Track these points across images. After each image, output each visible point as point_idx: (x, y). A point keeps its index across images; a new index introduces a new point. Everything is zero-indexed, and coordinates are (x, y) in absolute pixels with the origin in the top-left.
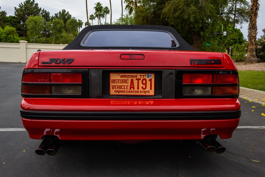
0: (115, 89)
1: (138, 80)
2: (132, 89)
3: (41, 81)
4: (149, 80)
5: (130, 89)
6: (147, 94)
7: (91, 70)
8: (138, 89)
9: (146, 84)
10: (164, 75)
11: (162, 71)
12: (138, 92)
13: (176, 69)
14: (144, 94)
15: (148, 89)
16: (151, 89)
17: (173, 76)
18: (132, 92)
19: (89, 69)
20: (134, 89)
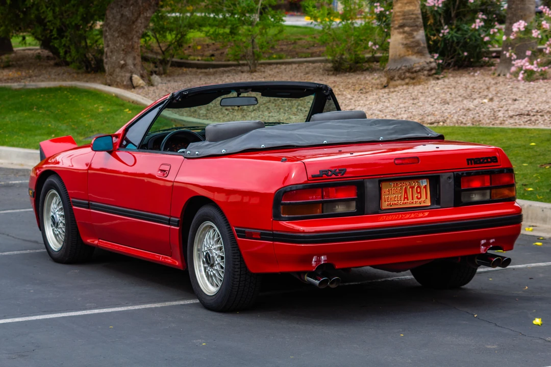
0: (388, 201)
1: (412, 188)
2: (406, 200)
3: (313, 199)
4: (424, 187)
5: (404, 200)
6: (423, 204)
7: (367, 180)
8: (413, 199)
9: (420, 193)
10: (442, 180)
11: (439, 176)
12: (413, 203)
13: (453, 172)
14: (419, 205)
15: (423, 198)
16: (426, 198)
17: (452, 181)
18: (406, 203)
19: (364, 179)
20: (408, 200)
